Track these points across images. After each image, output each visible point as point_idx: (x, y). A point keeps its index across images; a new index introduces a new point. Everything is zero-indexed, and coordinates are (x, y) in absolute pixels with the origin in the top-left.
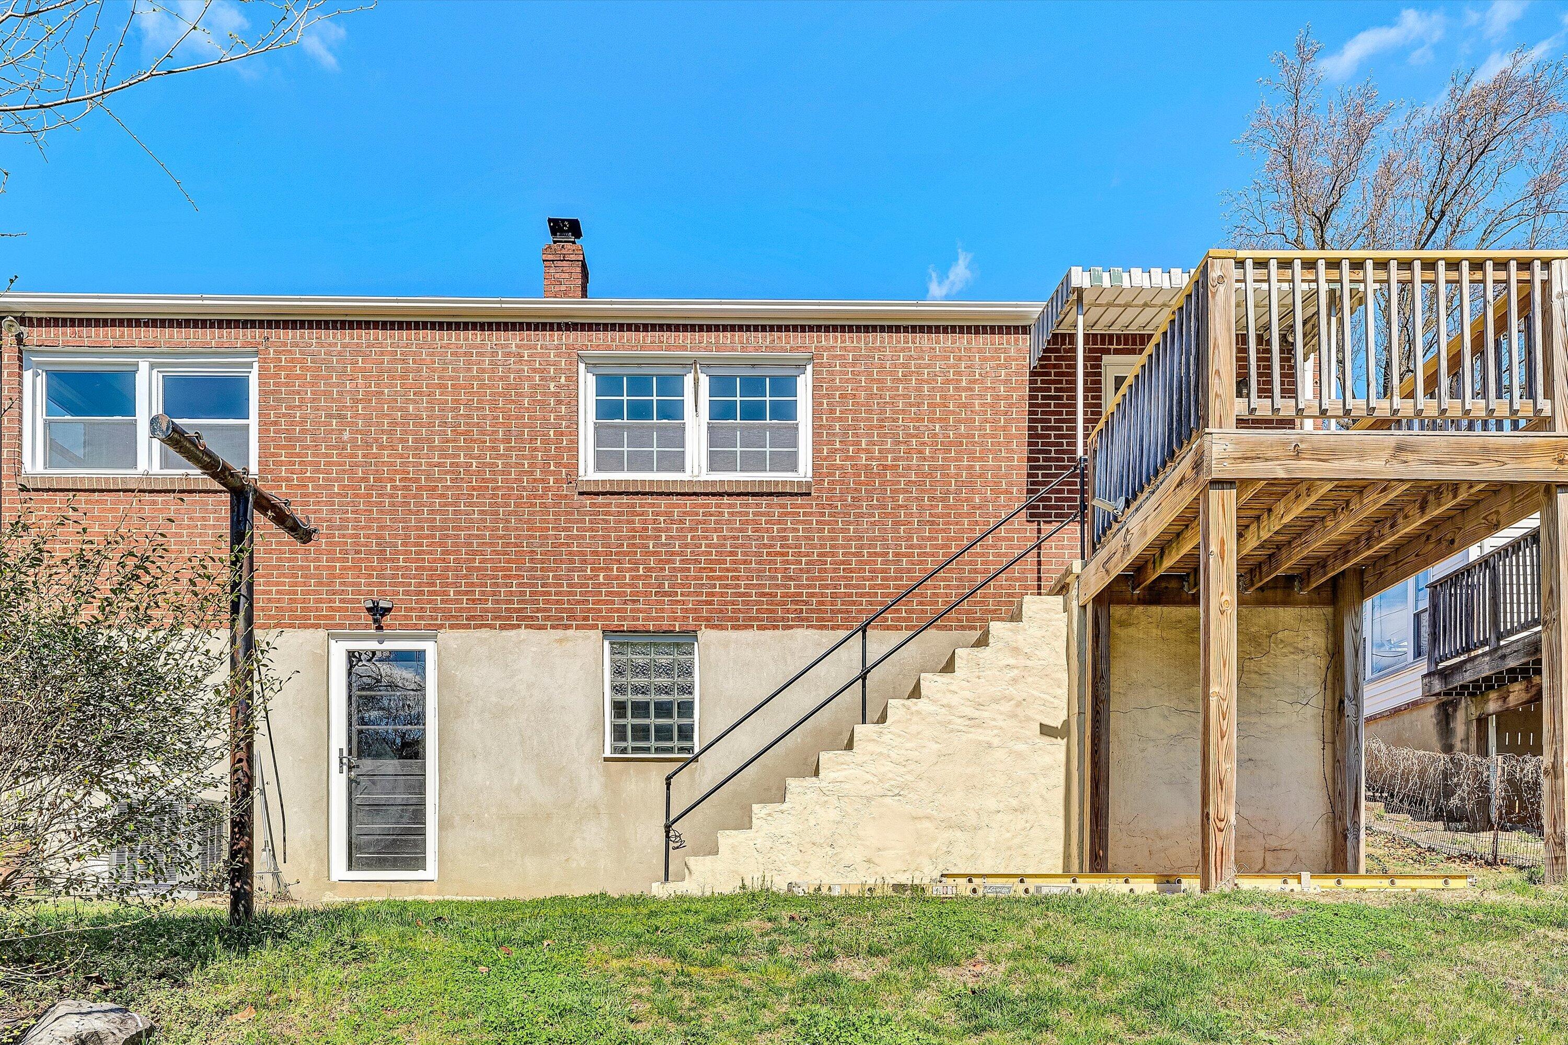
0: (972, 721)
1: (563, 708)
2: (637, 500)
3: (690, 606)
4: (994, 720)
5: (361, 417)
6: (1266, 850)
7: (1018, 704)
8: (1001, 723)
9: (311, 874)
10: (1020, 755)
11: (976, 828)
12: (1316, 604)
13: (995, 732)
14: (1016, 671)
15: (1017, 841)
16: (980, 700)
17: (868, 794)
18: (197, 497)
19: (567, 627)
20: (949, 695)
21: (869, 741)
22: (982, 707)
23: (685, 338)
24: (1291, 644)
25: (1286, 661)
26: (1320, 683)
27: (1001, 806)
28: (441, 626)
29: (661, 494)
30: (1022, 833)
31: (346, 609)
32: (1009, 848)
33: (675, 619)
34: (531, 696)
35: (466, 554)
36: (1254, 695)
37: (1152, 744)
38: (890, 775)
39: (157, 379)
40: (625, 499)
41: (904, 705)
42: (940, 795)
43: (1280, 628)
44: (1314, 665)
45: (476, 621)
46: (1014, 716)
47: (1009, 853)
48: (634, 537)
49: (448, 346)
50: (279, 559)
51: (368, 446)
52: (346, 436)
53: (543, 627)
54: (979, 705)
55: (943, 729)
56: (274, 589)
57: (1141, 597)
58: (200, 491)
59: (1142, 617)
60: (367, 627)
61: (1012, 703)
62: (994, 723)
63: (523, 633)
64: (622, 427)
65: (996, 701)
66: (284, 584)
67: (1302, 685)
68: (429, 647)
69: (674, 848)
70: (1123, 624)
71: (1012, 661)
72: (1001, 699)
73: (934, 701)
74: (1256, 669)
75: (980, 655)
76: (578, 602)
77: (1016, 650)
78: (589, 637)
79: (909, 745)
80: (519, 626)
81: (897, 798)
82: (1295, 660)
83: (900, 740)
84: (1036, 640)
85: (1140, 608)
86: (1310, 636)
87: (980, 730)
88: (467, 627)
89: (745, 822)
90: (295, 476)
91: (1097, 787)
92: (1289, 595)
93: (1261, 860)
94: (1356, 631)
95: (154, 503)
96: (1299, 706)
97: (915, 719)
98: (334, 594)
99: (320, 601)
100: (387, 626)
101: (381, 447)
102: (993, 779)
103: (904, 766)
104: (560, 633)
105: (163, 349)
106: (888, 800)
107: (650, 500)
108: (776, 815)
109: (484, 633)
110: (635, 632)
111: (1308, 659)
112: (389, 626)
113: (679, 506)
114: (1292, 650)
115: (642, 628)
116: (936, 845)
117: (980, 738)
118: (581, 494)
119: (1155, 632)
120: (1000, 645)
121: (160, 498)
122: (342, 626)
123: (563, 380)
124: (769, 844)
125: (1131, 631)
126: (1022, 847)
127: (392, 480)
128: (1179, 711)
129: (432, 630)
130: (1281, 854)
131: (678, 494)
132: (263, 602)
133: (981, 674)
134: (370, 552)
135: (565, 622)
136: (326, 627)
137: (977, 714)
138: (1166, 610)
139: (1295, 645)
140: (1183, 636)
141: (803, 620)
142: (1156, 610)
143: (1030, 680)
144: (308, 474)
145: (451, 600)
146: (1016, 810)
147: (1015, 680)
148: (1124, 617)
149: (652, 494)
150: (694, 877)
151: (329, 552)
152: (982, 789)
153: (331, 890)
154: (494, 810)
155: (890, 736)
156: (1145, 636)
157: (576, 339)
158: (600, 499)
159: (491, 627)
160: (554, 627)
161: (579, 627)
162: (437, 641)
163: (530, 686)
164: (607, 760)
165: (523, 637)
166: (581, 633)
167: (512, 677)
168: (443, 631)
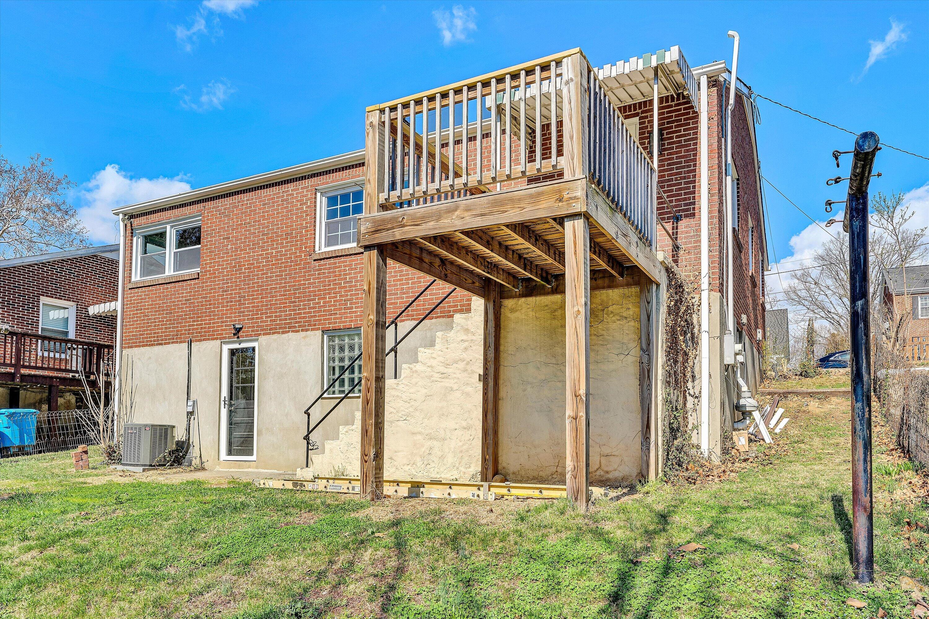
0: (443, 375)
1: (305, 372)
2: (337, 260)
3: (359, 313)
4: (455, 373)
5: (235, 237)
6: (601, 455)
7: (468, 363)
8: (458, 375)
9: (212, 457)
10: (468, 394)
11: (444, 439)
12: (631, 285)
13: (455, 380)
14: (467, 343)
15: (465, 447)
16: (448, 362)
17: (391, 420)
18: (180, 283)
19: (307, 330)
20: (432, 360)
21: (392, 389)
22: (448, 366)
23: (359, 170)
24: (618, 314)
25: (614, 326)
26: (637, 339)
27: (457, 426)
28: (260, 334)
29: (347, 255)
30: (468, 442)
31: (227, 330)
32: (461, 452)
33: (351, 321)
34: (293, 367)
35: (270, 297)
36: (594, 350)
37: (529, 386)
38: (402, 408)
39: (174, 232)
40: (332, 261)
41: (409, 367)
42: (426, 420)
43: (610, 304)
44: (634, 327)
45: (271, 331)
46: (465, 370)
47: (461, 455)
48: (336, 279)
49: (266, 196)
50: (205, 309)
51: (237, 251)
52: (229, 247)
53: (298, 331)
54: (447, 365)
55: (429, 381)
57: (521, 293)
58: (181, 281)
59: (524, 305)
60: (235, 337)
61: (465, 362)
62: (455, 376)
63: (290, 334)
64: (337, 222)
65: (456, 362)
67: (625, 341)
68: (256, 345)
69: (311, 450)
70: (513, 310)
71: (465, 337)
72: (458, 361)
73: (424, 364)
74: (595, 333)
75: (448, 335)
76: (312, 317)
77: (467, 331)
78: (316, 335)
79: (412, 390)
80: (289, 332)
81: (404, 422)
82: (620, 324)
83: (407, 387)
84: (478, 323)
85: (523, 300)
86: (630, 307)
87: (447, 380)
88: (269, 334)
89: (336, 437)
90: (212, 269)
91: (486, 416)
92: (613, 282)
93: (598, 463)
94: (648, 303)
96: (623, 356)
97: (415, 375)
98: (223, 323)
99: (217, 327)
100: (241, 336)
101: (241, 250)
102: (453, 409)
103: (409, 403)
104: (304, 333)
105: (173, 219)
106: (400, 423)
107: (343, 259)
108: (350, 432)
109: (275, 336)
110: (336, 330)
111: (630, 323)
112: (242, 336)
113: (354, 260)
114: (619, 318)
115: (337, 328)
116: (423, 450)
117: (447, 385)
118: (315, 260)
119: (531, 314)
120: (459, 328)
122: (225, 338)
123: (309, 204)
124: (346, 448)
125: (517, 314)
126: (467, 451)
127: (245, 265)
128: (546, 364)
129: (258, 337)
130: (612, 458)
132: (200, 329)
133: (448, 346)
134: (236, 301)
135: (307, 328)
136: (220, 339)
137: (445, 370)
138: (539, 299)
139: (621, 314)
140: (549, 315)
141: (409, 316)
142: (531, 300)
143: (474, 348)
144: (216, 266)
145: (264, 321)
146: (465, 428)
147: (466, 349)
148: (514, 306)
150: (314, 466)
151: (222, 303)
152: (447, 416)
153: (218, 465)
154: (278, 425)
155: (403, 386)
156: (526, 317)
157: (314, 182)
158: (322, 262)
159: (279, 333)
160: (302, 330)
161: (312, 330)
162: (260, 342)
163: (293, 362)
164: (323, 398)
165: (290, 337)
166: (313, 332)
167: (286, 357)
168: (261, 337)
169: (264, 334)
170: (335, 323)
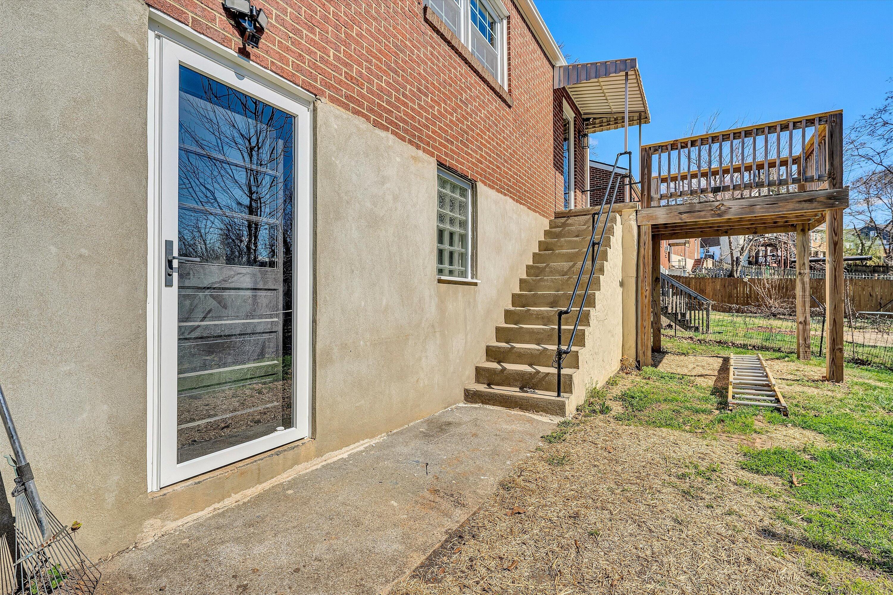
1: (416, 226)
2: (452, 54)
4: (615, 276)
19: (418, 146)
20: (611, 262)
22: (614, 270)
28: (322, 93)
29: (464, 59)
34: (395, 210)
38: (605, 307)
40: (447, 48)
45: (353, 105)
48: (451, 85)
53: (403, 139)
60: (225, 41)
61: (617, 268)
63: (390, 137)
65: (615, 266)
68: (301, 114)
76: (424, 125)
78: (430, 163)
80: (387, 129)
88: (345, 107)
97: (607, 273)
100: (256, 56)
103: (607, 301)
104: (412, 149)
107: (458, 59)
110: (449, 169)
112: (259, 59)
115: (453, 168)
118: (427, 21)
129: (310, 94)
131: (470, 66)
135: (416, 141)
145: (331, 64)
147: (617, 256)
150: (575, 389)
154: (369, 336)
158: (435, 35)
160: (410, 142)
161: (425, 150)
162: (315, 110)
163: (396, 198)
164: (440, 281)
165: (390, 143)
166: (426, 157)
167: (383, 183)
168: (323, 99)
169: (333, 100)
170: (453, 158)
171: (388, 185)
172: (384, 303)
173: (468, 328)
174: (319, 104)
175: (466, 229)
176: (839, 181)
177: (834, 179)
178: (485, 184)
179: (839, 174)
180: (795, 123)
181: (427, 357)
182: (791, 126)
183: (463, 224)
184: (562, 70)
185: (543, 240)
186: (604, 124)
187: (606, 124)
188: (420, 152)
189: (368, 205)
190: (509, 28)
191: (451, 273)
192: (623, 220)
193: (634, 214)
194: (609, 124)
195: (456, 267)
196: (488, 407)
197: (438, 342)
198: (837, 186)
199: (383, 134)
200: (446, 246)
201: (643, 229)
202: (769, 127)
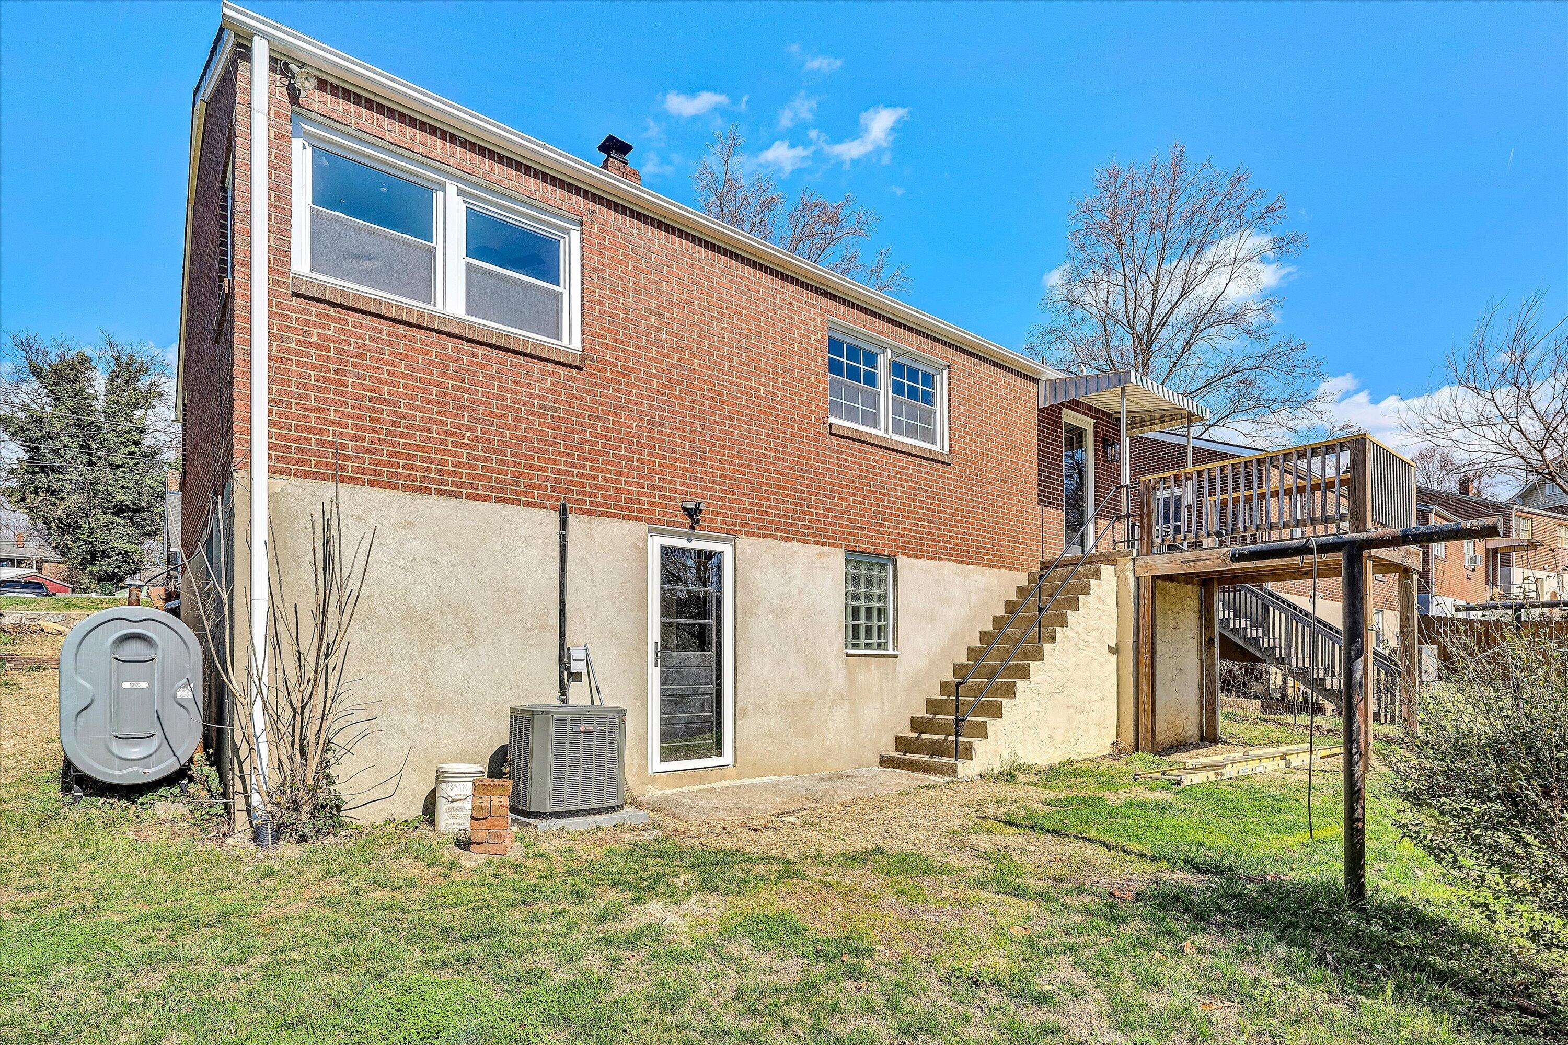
1: (821, 611)
3: (893, 536)
5: (676, 320)
17: (1050, 691)
18: (522, 360)
19: (823, 544)
28: (740, 532)
31: (665, 506)
33: (885, 545)
34: (801, 600)
35: (757, 469)
40: (857, 445)
45: (764, 532)
48: (862, 476)
49: (742, 277)
50: (605, 445)
51: (682, 352)
52: (664, 335)
53: (808, 542)
56: (600, 475)
58: (526, 355)
60: (682, 525)
63: (796, 545)
64: (843, 384)
66: (609, 471)
68: (727, 549)
76: (829, 524)
78: (833, 554)
80: (793, 539)
84: (1106, 593)
88: (758, 535)
90: (619, 363)
95: (475, 355)
98: (654, 489)
99: (641, 494)
101: (692, 355)
104: (818, 548)
109: (770, 542)
112: (700, 528)
115: (866, 551)
118: (831, 434)
121: (481, 351)
122: (660, 522)
123: (819, 335)
127: (702, 389)
129: (732, 536)
131: (887, 448)
132: (590, 487)
134: (684, 454)
135: (822, 540)
136: (649, 521)
144: (631, 364)
145: (747, 509)
149: (873, 445)
151: (650, 447)
153: (652, 784)
154: (776, 699)
157: (826, 304)
158: (843, 441)
159: (775, 537)
160: (816, 543)
161: (830, 545)
162: (735, 545)
163: (801, 592)
164: (848, 655)
165: (796, 549)
166: (832, 550)
167: (789, 583)
168: (740, 536)
169: (748, 534)
170: (863, 542)
171: (793, 583)
172: (790, 674)
173: (885, 698)
174: (738, 541)
175: (887, 601)
176: (1362, 522)
177: (1357, 520)
178: (909, 556)
179: (1362, 513)
180: (1313, 450)
181: (834, 721)
182: (1309, 453)
183: (882, 598)
184: (1048, 383)
185: (1015, 598)
186: (1146, 424)
187: (1149, 423)
188: (826, 548)
189: (776, 601)
190: (949, 378)
191: (868, 646)
192: (1118, 571)
193: (1131, 563)
194: (1153, 424)
195: (875, 640)
196: (897, 770)
197: (847, 709)
198: (1361, 528)
199: (789, 544)
200: (862, 622)
201: (1143, 582)
202: (1285, 455)
